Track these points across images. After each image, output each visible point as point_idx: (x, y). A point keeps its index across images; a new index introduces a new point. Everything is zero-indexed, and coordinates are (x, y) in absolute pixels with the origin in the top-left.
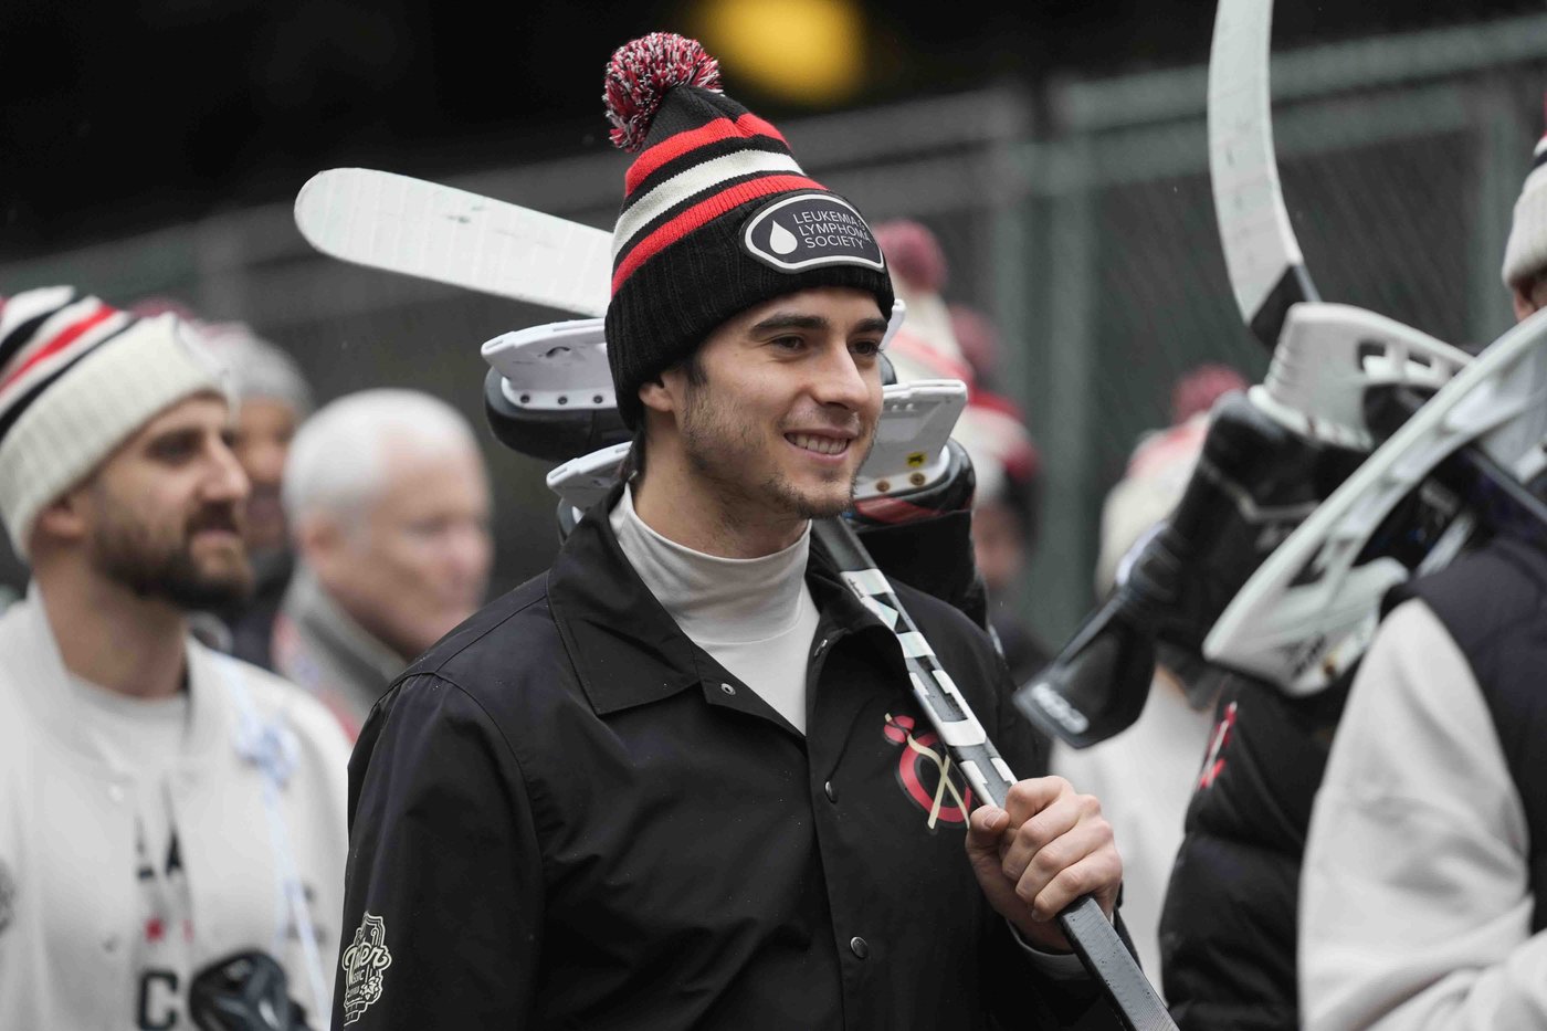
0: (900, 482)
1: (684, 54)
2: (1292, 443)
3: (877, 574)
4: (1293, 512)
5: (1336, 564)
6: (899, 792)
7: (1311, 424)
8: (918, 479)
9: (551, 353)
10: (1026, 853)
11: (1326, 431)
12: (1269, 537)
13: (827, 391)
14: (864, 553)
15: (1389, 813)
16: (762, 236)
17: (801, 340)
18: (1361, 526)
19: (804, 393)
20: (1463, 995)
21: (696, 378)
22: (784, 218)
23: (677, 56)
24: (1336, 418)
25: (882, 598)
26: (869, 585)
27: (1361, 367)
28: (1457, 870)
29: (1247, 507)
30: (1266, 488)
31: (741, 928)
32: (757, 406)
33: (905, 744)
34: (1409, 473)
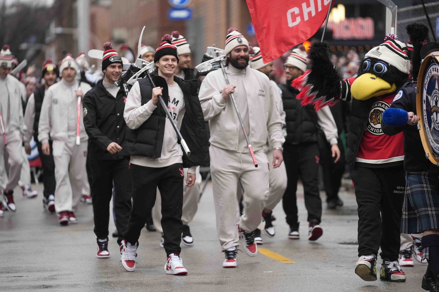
2: (136, 68)
4: (135, 73)
5: (137, 77)
11: (139, 67)
12: (133, 74)
13: (116, 71)
15: (132, 95)
16: (111, 59)
17: (114, 67)
18: (139, 75)
19: (114, 71)
20: (135, 110)
21: (106, 70)
22: (113, 57)
28: (136, 100)
29: (132, 72)
30: (134, 71)
32: (110, 72)
34: (142, 72)
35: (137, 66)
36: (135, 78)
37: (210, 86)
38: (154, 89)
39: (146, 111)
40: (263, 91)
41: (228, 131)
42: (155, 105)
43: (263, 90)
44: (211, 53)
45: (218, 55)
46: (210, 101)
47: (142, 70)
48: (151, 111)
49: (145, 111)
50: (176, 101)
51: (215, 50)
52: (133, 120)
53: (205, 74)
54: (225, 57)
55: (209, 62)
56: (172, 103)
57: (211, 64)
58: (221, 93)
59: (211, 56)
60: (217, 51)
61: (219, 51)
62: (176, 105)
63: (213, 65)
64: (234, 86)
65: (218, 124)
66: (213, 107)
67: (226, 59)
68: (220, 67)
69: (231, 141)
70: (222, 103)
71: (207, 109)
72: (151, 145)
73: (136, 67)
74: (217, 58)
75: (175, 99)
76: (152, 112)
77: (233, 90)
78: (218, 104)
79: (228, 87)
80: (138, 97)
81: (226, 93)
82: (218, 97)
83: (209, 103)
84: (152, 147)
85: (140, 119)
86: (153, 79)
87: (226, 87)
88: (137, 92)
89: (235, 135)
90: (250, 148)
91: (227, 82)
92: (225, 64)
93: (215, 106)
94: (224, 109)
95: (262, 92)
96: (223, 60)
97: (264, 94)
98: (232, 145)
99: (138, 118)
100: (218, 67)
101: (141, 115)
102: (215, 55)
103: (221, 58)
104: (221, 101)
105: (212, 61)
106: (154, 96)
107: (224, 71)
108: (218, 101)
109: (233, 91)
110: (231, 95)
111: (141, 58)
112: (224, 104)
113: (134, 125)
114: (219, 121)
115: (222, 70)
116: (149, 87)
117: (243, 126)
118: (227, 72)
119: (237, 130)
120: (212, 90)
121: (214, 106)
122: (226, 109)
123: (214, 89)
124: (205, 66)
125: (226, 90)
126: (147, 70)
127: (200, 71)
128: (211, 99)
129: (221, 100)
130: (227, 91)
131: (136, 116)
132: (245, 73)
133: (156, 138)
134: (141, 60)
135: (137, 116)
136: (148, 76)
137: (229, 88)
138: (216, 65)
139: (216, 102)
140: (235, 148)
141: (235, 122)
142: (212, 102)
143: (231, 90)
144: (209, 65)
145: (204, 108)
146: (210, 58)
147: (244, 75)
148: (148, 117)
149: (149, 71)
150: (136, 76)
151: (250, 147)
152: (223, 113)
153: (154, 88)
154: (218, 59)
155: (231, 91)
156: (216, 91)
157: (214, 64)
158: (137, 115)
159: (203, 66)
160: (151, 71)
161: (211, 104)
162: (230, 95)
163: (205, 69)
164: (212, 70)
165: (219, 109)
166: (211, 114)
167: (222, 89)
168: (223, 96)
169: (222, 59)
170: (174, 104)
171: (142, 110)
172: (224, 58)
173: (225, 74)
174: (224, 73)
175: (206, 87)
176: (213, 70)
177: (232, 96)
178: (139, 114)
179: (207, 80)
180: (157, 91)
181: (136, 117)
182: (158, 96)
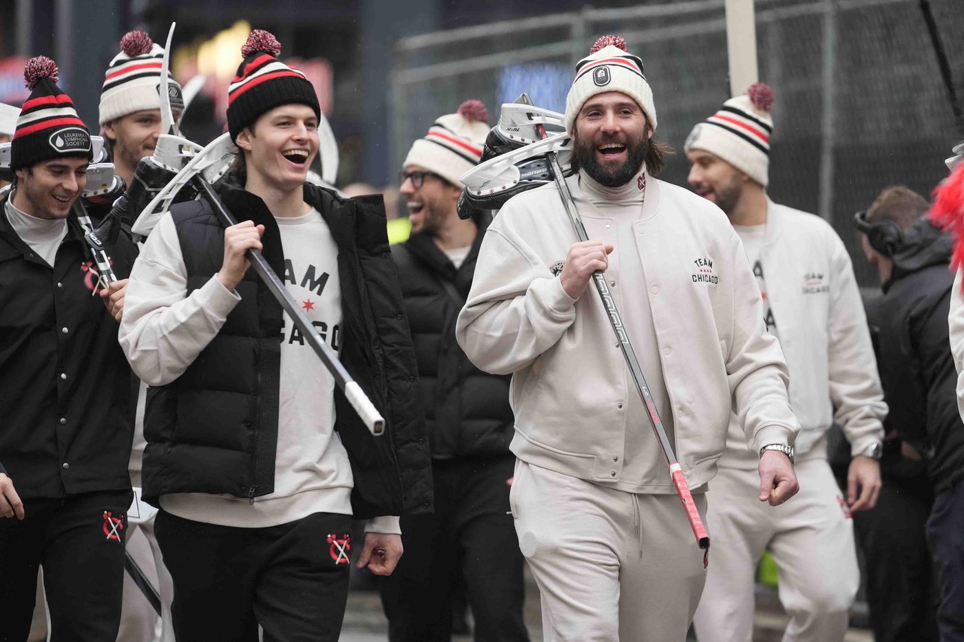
0: (101, 192)
1: (47, 68)
3: (88, 218)
4: (158, 189)
5: (166, 205)
6: (83, 285)
7: (165, 166)
8: (106, 191)
9: (4, 151)
10: (112, 303)
11: (169, 168)
14: (85, 212)
16: (54, 140)
18: (172, 196)
19: (59, 185)
21: (31, 174)
22: (61, 135)
23: (45, 68)
24: (173, 165)
25: (88, 225)
26: (85, 221)
27: (181, 153)
28: (164, 279)
29: (147, 188)
30: (152, 183)
31: (28, 326)
32: (45, 186)
33: (88, 270)
34: (184, 181)
35: (161, 165)
36: (158, 209)
37: (516, 246)
38: (229, 230)
39: (201, 313)
40: (711, 265)
41: (589, 412)
42: (233, 292)
43: (709, 258)
44: (514, 124)
45: (540, 131)
46: (518, 303)
47: (183, 177)
48: (220, 313)
49: (196, 314)
50: (317, 277)
51: (530, 115)
52: (156, 348)
53: (497, 201)
54: (566, 142)
55: (510, 159)
56: (303, 284)
57: (516, 165)
58: (555, 272)
59: (517, 138)
60: (536, 120)
61: (544, 120)
62: (319, 293)
63: (523, 170)
64: (605, 244)
65: (550, 387)
66: (529, 323)
67: (569, 147)
68: (551, 177)
69: (599, 450)
70: (564, 310)
71: (504, 332)
72: (235, 449)
73: (159, 170)
74: (538, 143)
75: (311, 270)
76: (224, 320)
77: (601, 259)
78: (547, 314)
79: (583, 249)
80: (172, 270)
81: (575, 272)
82: (550, 289)
83: (515, 310)
84: (236, 455)
85: (177, 342)
86: (223, 202)
87: (575, 252)
88: (169, 252)
89: (611, 426)
90: (677, 477)
91: (580, 232)
92: (567, 167)
93: (538, 319)
94: (571, 330)
95: (707, 267)
96: (560, 152)
97: (715, 275)
98: (602, 463)
99: (171, 338)
100: (544, 176)
101: (183, 330)
102: (532, 132)
103: (552, 143)
104: (558, 302)
105: (519, 154)
106: (230, 255)
107: (565, 190)
108: (549, 303)
109: (602, 264)
110: (596, 281)
111: (173, 134)
112: (571, 314)
113: (159, 368)
114: (551, 377)
115: (559, 188)
116: (212, 230)
117: (646, 394)
118: (574, 195)
119: (621, 407)
120: (523, 261)
121: (533, 321)
122: (579, 330)
123: (531, 258)
124: (493, 174)
125: (577, 262)
126: (202, 174)
127: (475, 193)
128: (523, 293)
129: (559, 297)
130: (582, 265)
131: (162, 332)
132: (639, 198)
133: (251, 423)
134: (175, 141)
135: (166, 333)
136: (206, 196)
137: (587, 252)
138: (534, 169)
139: (540, 305)
140: (614, 475)
141: (611, 379)
142: (526, 307)
143: (595, 261)
144: (509, 169)
145: (496, 329)
146: (514, 146)
147: (637, 209)
148: (208, 338)
149: (208, 175)
150: (162, 202)
151: (677, 472)
152: (568, 345)
153: (230, 225)
154: (540, 148)
155: (595, 266)
156: (536, 264)
157: (524, 165)
158: (166, 327)
159: (489, 172)
160: (213, 177)
161: (522, 312)
162: (591, 281)
163: (497, 185)
164: (520, 188)
165: (549, 332)
166: (520, 350)
167: (560, 257)
168: (566, 285)
169: (557, 147)
170: (311, 289)
171: (184, 311)
172: (562, 146)
173: (570, 203)
174: (567, 198)
175: (500, 250)
176: (524, 189)
177: (600, 281)
178: (174, 326)
179: (503, 225)
180: (243, 235)
181: (164, 336)
182: (248, 253)
